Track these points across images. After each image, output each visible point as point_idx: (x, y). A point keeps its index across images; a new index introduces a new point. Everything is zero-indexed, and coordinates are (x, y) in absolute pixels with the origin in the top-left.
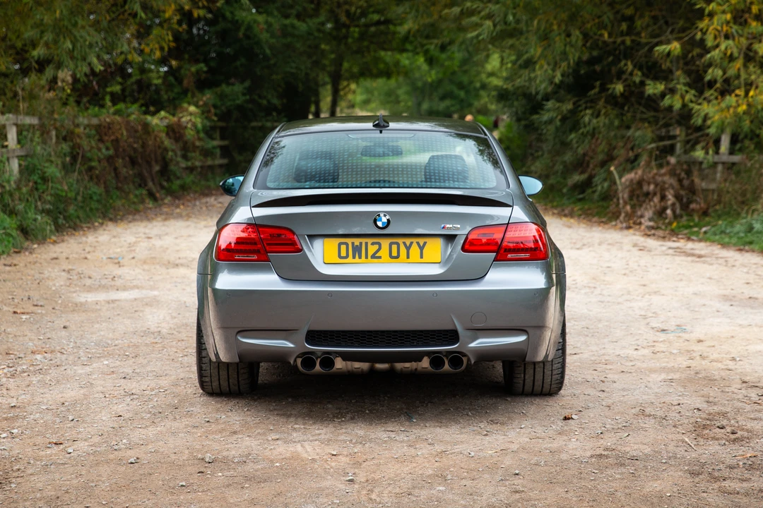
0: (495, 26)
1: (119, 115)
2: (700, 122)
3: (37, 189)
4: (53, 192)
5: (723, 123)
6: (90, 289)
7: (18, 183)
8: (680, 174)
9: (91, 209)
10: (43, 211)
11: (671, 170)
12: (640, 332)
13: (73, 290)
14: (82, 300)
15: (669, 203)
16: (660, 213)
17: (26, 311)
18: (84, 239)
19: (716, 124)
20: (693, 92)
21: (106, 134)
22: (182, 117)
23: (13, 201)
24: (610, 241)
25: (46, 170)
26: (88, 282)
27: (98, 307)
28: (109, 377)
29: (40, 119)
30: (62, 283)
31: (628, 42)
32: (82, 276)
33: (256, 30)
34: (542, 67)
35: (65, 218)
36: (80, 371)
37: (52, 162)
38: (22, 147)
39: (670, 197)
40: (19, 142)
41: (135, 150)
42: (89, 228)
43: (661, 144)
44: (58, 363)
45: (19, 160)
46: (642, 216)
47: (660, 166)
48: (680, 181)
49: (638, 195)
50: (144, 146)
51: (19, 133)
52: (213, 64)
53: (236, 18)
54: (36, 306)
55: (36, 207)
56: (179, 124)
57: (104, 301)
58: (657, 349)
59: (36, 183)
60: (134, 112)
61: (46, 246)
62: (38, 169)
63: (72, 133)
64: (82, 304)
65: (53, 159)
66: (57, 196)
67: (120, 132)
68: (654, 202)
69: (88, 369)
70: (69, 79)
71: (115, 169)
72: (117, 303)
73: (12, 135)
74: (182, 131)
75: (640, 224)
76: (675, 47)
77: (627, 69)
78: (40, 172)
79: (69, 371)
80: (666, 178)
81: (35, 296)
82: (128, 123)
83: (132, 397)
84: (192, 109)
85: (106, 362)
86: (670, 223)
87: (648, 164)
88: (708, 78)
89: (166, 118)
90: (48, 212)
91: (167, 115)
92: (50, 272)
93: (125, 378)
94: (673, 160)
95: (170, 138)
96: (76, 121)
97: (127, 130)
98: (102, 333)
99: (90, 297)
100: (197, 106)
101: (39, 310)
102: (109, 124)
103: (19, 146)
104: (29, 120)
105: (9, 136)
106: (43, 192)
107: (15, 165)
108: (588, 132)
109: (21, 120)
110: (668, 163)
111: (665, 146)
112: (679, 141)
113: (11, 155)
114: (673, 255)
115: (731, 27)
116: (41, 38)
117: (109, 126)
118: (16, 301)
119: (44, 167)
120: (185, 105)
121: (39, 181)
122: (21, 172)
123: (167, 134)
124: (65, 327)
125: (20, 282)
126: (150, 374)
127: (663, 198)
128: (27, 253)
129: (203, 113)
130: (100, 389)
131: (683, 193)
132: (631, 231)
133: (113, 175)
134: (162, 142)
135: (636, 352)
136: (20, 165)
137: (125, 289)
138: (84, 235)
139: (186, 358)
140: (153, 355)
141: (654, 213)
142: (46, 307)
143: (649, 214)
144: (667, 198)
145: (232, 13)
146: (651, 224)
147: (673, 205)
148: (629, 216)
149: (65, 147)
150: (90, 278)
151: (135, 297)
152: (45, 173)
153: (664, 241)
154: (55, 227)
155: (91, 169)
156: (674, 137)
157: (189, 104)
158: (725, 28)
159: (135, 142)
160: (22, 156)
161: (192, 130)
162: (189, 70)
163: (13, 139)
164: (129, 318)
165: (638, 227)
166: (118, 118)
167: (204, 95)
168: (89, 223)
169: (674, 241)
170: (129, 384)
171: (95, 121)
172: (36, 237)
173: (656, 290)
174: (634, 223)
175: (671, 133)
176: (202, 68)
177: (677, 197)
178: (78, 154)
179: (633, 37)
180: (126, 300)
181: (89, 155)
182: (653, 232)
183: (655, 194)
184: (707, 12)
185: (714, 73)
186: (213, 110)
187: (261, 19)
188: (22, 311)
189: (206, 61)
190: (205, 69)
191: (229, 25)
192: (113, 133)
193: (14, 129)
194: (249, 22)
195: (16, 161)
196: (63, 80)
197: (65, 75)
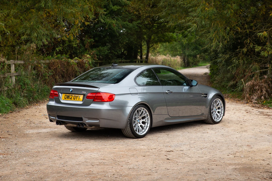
0: (197, 27)
1: (58, 59)
3: (22, 88)
4: (27, 89)
6: (32, 128)
7: (15, 86)
8: (268, 82)
9: (44, 95)
10: (24, 96)
11: (265, 81)
12: (232, 148)
13: (26, 128)
14: (28, 132)
15: (264, 93)
16: (260, 98)
17: (5, 137)
18: (39, 107)
21: (52, 67)
22: (84, 59)
23: (11, 92)
24: (237, 109)
25: (25, 81)
26: (33, 125)
27: (32, 136)
28: (23, 165)
29: (24, 61)
30: (23, 125)
31: (248, 32)
32: (31, 122)
33: (112, 26)
34: (215, 41)
35: (33, 99)
36: (14, 163)
37: (28, 78)
38: (16, 72)
39: (264, 91)
40: (15, 70)
41: (63, 72)
42: (43, 102)
43: (261, 70)
44: (7, 159)
45: (15, 77)
46: (253, 98)
47: (261, 79)
48: (269, 85)
49: (252, 90)
50: (67, 70)
51: (16, 67)
52: (96, 39)
54: (9, 135)
55: (21, 95)
56: (82, 62)
57: (36, 133)
58: (236, 155)
59: (21, 86)
60: (64, 58)
61: (23, 110)
62: (22, 80)
63: (38, 66)
64: (27, 134)
65: (28, 77)
66: (29, 91)
67: (58, 65)
68: (258, 93)
69: (17, 162)
70: (35, 47)
71: (55, 79)
72: (40, 134)
73: (13, 68)
74: (84, 65)
75: (252, 101)
76: (265, 33)
77: (247, 42)
78: (23, 81)
79: (10, 163)
80: (263, 84)
81: (11, 130)
82: (61, 62)
83: (28, 174)
84: (88, 56)
85: (25, 159)
86: (263, 101)
87: (256, 78)
89: (77, 59)
90: (26, 97)
91: (78, 58)
92: (20, 121)
93: (28, 166)
94: (266, 77)
95: (79, 67)
96: (40, 62)
97: (61, 65)
98: (29, 147)
99: (31, 131)
100: (90, 55)
101: (10, 137)
102: (53, 62)
103: (15, 72)
104: (19, 62)
105: (12, 68)
106: (24, 90)
107: (14, 79)
108: (235, 66)
109: (16, 62)
110: (264, 78)
111: (263, 72)
112: (269, 70)
113: (12, 75)
114: (259, 115)
116: (26, 32)
117: (53, 63)
118: (3, 132)
119: (25, 79)
120: (86, 54)
121: (23, 85)
122: (16, 81)
123: (78, 66)
124: (16, 144)
125: (7, 125)
126: (39, 164)
127: (262, 91)
128: (15, 113)
129: (92, 57)
130: (17, 170)
131: (269, 90)
132: (248, 104)
133: (54, 81)
134: (75, 69)
135: (228, 157)
136: (16, 79)
137: (45, 128)
138: (39, 105)
139: (55, 157)
140: (43, 156)
141: (258, 97)
142: (13, 135)
143: (255, 98)
144: (263, 92)
146: (256, 101)
147: (265, 94)
148: (248, 99)
149: (34, 72)
150: (34, 123)
151: (48, 131)
152: (25, 82)
153: (258, 109)
154: (29, 102)
155: (45, 80)
156: (267, 68)
157: (87, 54)
159: (64, 69)
160: (17, 76)
161: (87, 64)
162: (88, 41)
164: (41, 140)
165: (251, 103)
166: (57, 60)
167: (93, 51)
168: (43, 100)
169: (262, 109)
170: (29, 168)
171: (48, 62)
172: (20, 106)
173: (246, 130)
174: (250, 101)
175: (266, 67)
176: (92, 40)
177: (267, 91)
178: (40, 74)
179: (250, 30)
180: (44, 133)
181: (44, 74)
182: (256, 105)
183: (259, 90)
186: (96, 56)
187: (114, 22)
188: (3, 137)
189: (94, 38)
190: (93, 41)
191: (103, 24)
192: (55, 66)
193: (14, 65)
194: (110, 23)
195: (14, 77)
196: (33, 47)
197: (33, 45)
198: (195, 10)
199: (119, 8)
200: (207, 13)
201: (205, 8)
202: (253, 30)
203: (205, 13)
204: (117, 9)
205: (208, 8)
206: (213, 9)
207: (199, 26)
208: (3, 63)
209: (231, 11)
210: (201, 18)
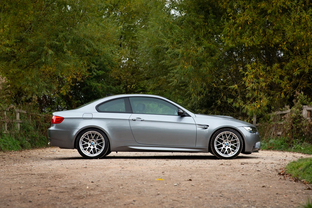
0: (178, 82)
2: (245, 111)
4: (31, 134)
5: (252, 111)
7: (20, 131)
9: (43, 143)
13: (41, 155)
19: (250, 112)
20: (243, 102)
21: (47, 120)
23: (18, 136)
25: (29, 127)
29: (27, 112)
31: (222, 87)
34: (193, 95)
37: (30, 125)
40: (20, 118)
51: (20, 115)
53: (91, 85)
54: (31, 157)
55: (26, 139)
59: (25, 132)
62: (26, 127)
63: (37, 118)
70: (37, 99)
73: (18, 116)
76: (236, 86)
77: (221, 96)
88: (247, 96)
90: (29, 142)
102: (48, 117)
103: (20, 120)
104: (23, 112)
105: (17, 116)
106: (28, 134)
109: (21, 111)
113: (17, 122)
115: (254, 80)
121: (27, 131)
122: (20, 128)
124: (41, 159)
136: (20, 126)
142: (34, 157)
145: (89, 83)
149: (35, 121)
150: (46, 154)
154: (32, 147)
158: (251, 80)
160: (21, 123)
162: (75, 103)
163: (18, 117)
166: (51, 115)
171: (44, 115)
178: (38, 125)
181: (42, 125)
184: (245, 75)
185: (249, 95)
187: (99, 85)
190: (80, 102)
191: (89, 87)
192: (49, 120)
193: (19, 114)
194: (96, 86)
195: (19, 124)
196: (34, 99)
197: (35, 97)
198: (175, 69)
199: (103, 72)
200: (186, 71)
201: (184, 66)
202: (226, 86)
203: (184, 71)
204: (102, 73)
205: (187, 66)
206: (191, 66)
207: (179, 82)
208: (12, 110)
209: (206, 69)
210: (181, 74)
